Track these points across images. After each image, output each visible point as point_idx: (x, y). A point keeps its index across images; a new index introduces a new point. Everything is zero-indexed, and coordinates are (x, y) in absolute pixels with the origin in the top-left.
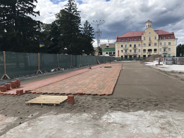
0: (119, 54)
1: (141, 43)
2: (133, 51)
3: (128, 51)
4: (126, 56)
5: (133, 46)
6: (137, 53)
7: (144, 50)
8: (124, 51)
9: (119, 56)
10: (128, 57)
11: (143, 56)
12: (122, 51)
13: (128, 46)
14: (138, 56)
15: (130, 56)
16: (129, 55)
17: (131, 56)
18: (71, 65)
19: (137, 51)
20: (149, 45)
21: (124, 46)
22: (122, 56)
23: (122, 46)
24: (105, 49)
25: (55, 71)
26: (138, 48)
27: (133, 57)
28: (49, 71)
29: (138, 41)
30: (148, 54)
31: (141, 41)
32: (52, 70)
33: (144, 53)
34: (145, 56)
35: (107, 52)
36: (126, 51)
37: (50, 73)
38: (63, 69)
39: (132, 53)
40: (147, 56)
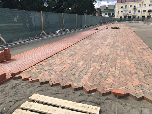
0: (118, 15)
1: (142, 3)
2: (132, 12)
3: (128, 12)
4: (125, 17)
5: (133, 6)
6: (136, 14)
7: (144, 11)
8: (124, 12)
9: (118, 17)
10: (127, 18)
11: (142, 17)
12: (122, 11)
13: (128, 6)
14: (137, 17)
15: (129, 17)
16: (128, 15)
17: (131, 16)
18: (76, 26)
19: (137, 12)
20: (150, 6)
21: (124, 7)
22: (121, 17)
23: (122, 7)
24: (105, 10)
25: (60, 32)
26: (138, 8)
27: (132, 17)
28: (54, 33)
29: (139, 2)
30: (147, 15)
31: (142, 2)
32: (58, 32)
33: (143, 13)
34: (144, 17)
35: (106, 13)
36: (126, 11)
37: (55, 35)
38: (69, 30)
39: (132, 14)
40: (146, 17)
